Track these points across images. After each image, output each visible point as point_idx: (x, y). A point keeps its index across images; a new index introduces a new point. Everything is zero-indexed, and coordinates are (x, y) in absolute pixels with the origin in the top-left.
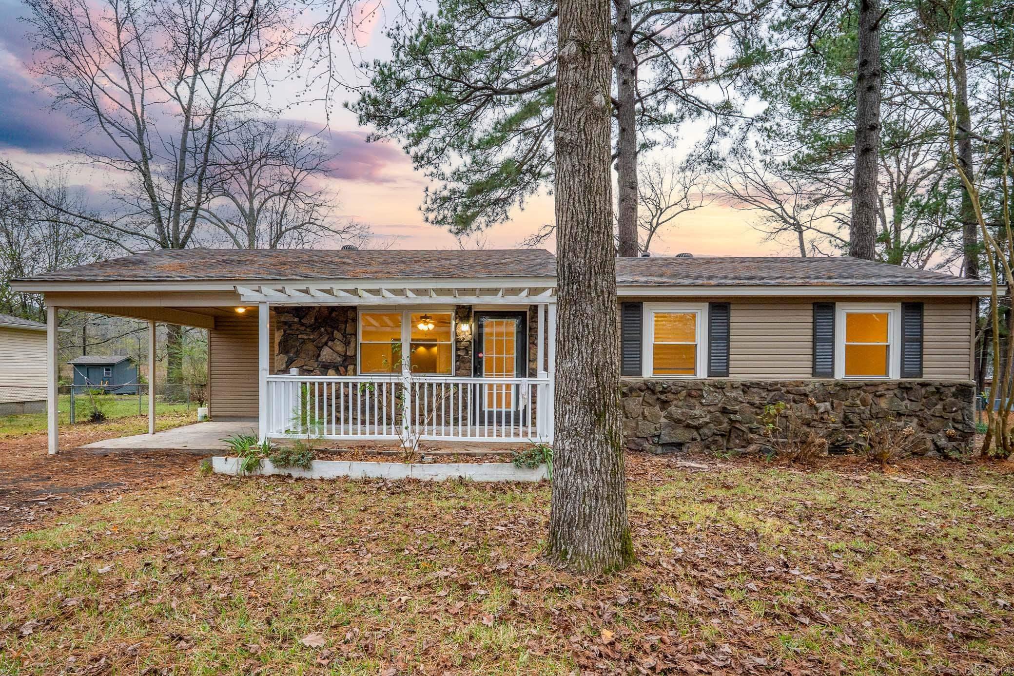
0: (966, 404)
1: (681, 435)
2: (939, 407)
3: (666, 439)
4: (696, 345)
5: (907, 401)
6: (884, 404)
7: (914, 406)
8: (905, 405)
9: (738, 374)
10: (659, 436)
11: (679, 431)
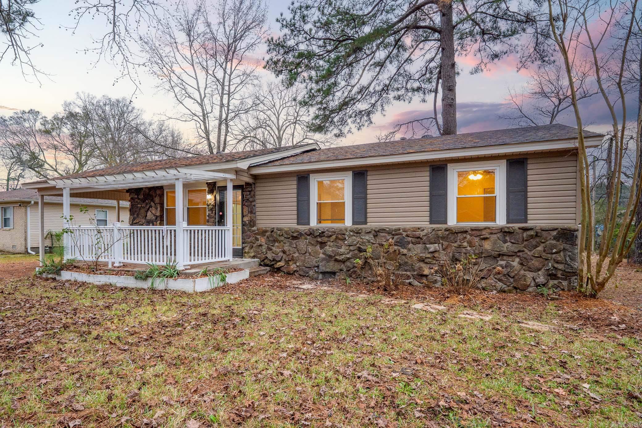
0: (568, 247)
1: (331, 266)
2: (540, 248)
3: (322, 269)
4: (344, 202)
5: (509, 244)
6: (487, 245)
7: (515, 248)
8: (506, 247)
9: (373, 223)
10: (318, 267)
11: (332, 263)
